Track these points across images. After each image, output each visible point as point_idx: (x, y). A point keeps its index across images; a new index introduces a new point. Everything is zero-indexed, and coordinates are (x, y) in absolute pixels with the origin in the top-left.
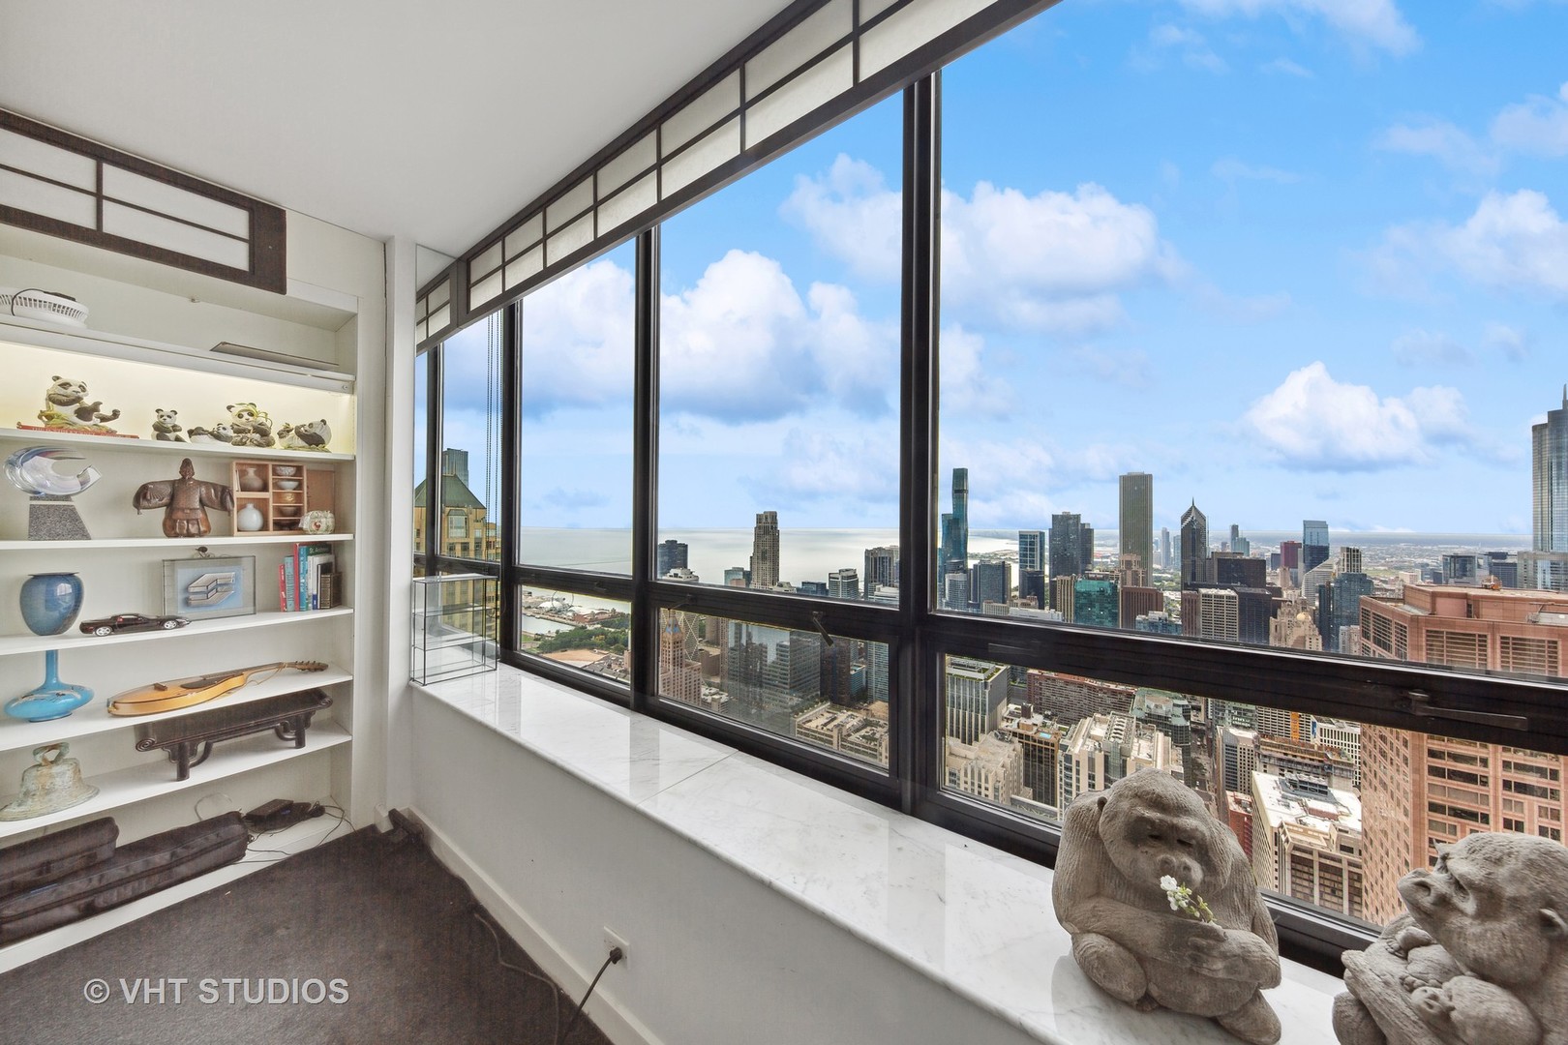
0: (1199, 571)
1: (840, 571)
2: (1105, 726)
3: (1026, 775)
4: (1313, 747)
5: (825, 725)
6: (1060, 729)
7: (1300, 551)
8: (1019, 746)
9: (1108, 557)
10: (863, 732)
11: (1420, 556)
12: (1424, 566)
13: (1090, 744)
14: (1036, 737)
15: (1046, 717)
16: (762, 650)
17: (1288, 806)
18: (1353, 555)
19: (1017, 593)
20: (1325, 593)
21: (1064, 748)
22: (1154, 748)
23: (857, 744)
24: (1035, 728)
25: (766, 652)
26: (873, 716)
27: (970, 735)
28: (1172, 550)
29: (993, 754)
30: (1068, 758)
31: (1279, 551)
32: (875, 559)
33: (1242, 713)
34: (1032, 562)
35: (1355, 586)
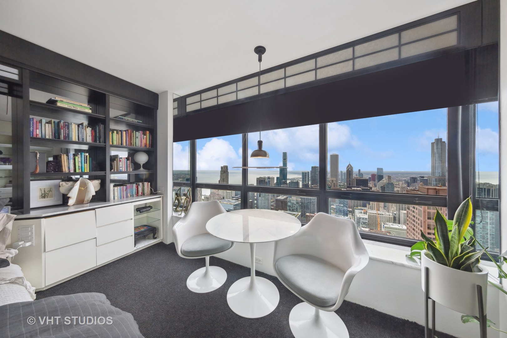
0: (351, 183)
4: (383, 232)
7: (376, 176)
11: (404, 178)
12: (405, 180)
18: (389, 178)
20: (382, 188)
28: (343, 177)
31: (370, 177)
32: (260, 180)
33: (364, 223)
34: (306, 181)
35: (390, 186)
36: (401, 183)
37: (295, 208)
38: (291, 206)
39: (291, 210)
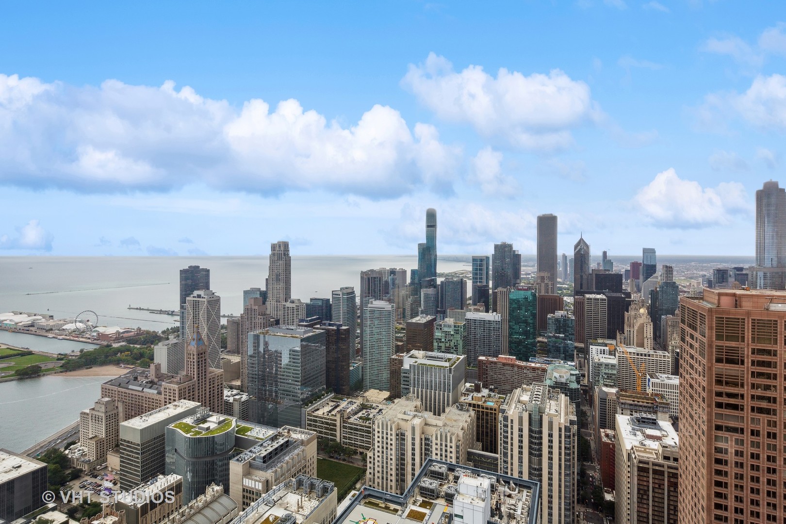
0: (585, 282)
1: (341, 289)
2: (529, 393)
3: (478, 433)
4: (648, 394)
5: (330, 411)
6: (500, 398)
7: (641, 268)
8: (472, 413)
9: (529, 274)
10: (360, 414)
11: (702, 270)
12: (704, 276)
13: (520, 406)
14: (485, 405)
15: (491, 390)
16: (278, 355)
17: (635, 435)
18: (669, 270)
19: (471, 302)
20: (654, 294)
21: (503, 411)
22: (559, 405)
23: (355, 424)
24: (483, 399)
25: (281, 357)
26: (368, 401)
27: (439, 409)
28: (568, 269)
29: (455, 421)
30: (506, 419)
31: (629, 268)
32: (369, 279)
33: (609, 376)
34: (481, 278)
35: (670, 290)
36: (694, 282)
37: (452, 344)
38: (443, 340)
39: (443, 349)
